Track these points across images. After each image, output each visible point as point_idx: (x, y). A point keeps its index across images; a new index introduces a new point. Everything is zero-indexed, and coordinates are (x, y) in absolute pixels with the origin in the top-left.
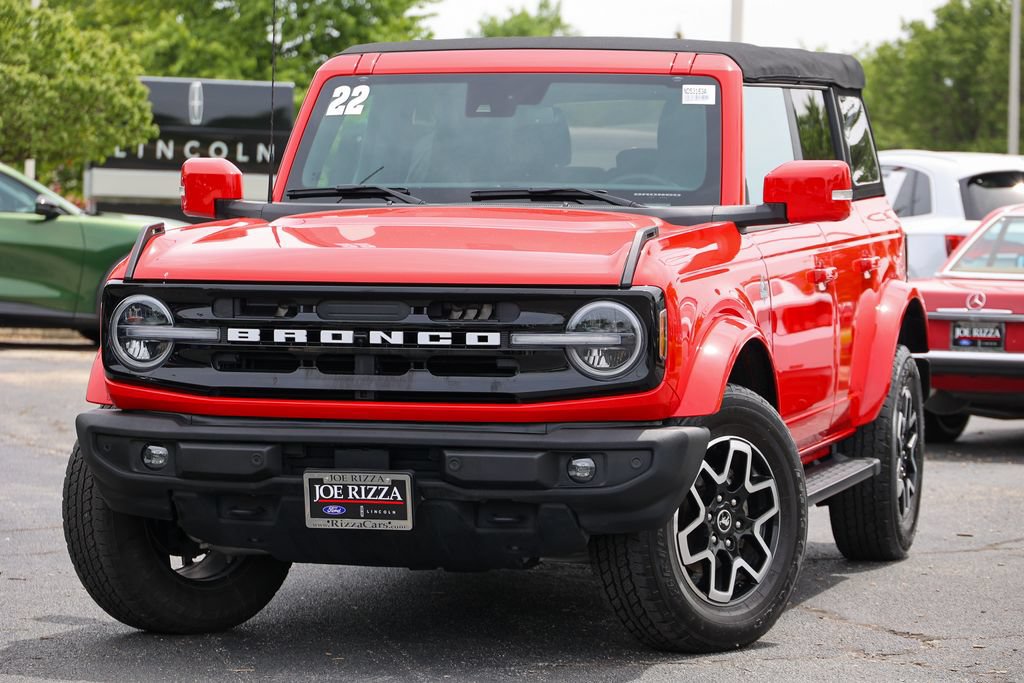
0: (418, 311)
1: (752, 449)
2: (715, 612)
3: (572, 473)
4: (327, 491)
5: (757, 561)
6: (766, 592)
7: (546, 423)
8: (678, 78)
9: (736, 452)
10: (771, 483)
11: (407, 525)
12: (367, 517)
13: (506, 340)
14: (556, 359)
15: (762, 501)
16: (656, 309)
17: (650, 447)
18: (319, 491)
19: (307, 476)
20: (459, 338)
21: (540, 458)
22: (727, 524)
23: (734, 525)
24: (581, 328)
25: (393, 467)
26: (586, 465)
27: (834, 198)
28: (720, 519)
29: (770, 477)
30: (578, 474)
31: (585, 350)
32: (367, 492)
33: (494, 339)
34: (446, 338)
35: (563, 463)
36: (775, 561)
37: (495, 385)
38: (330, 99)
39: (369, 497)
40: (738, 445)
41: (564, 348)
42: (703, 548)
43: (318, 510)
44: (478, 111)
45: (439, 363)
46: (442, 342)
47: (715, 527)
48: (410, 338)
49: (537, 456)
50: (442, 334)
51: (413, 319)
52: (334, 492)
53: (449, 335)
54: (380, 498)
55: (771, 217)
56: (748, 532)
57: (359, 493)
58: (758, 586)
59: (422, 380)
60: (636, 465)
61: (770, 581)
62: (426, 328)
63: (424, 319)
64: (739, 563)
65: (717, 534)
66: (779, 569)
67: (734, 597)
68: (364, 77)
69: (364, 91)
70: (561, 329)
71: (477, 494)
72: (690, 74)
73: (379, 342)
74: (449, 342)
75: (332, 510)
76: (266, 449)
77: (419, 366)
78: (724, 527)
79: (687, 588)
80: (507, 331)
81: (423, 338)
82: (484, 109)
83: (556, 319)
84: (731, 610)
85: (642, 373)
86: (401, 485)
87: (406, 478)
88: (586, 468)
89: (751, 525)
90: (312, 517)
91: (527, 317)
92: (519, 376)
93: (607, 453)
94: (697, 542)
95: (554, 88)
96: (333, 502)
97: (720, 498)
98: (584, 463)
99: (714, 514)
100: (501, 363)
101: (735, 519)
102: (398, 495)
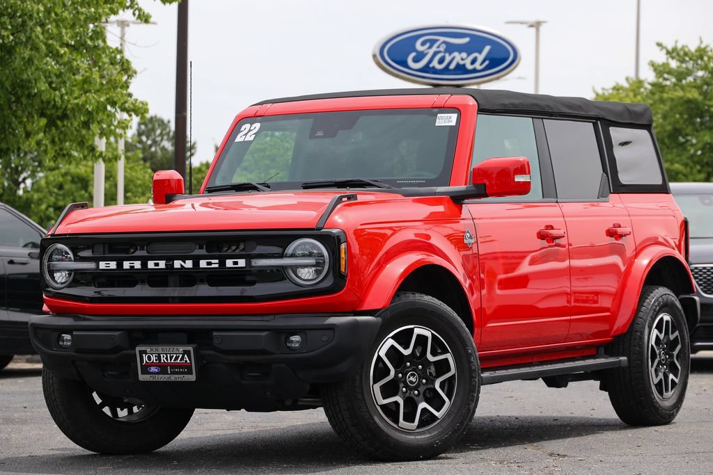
0: (201, 248)
1: (432, 334)
2: (404, 436)
3: (289, 345)
4: (149, 358)
5: (439, 405)
6: (444, 425)
7: (274, 314)
8: (436, 110)
9: (419, 336)
10: (449, 356)
11: (192, 378)
12: (172, 373)
13: (248, 263)
14: (279, 274)
15: (443, 367)
16: (340, 244)
17: (332, 327)
18: (145, 358)
19: (138, 349)
20: (222, 263)
21: (266, 335)
22: (414, 380)
23: (420, 382)
24: (293, 256)
25: (189, 343)
26: (297, 339)
27: (516, 180)
28: (409, 377)
29: (448, 352)
30: (293, 345)
31: (295, 268)
32: (171, 358)
33: (242, 263)
34: (215, 263)
35: (283, 338)
36: (452, 406)
37: (243, 291)
38: (239, 132)
39: (172, 361)
40: (418, 331)
41: (284, 268)
42: (395, 395)
43: (145, 370)
44: (317, 135)
45: (215, 277)
46: (213, 266)
47: (405, 382)
48: (196, 264)
49: (264, 334)
50: (213, 261)
51: (198, 252)
52: (153, 358)
53: (217, 261)
54: (178, 361)
55: (474, 193)
56: (430, 386)
57: (167, 359)
58: (439, 421)
59: (204, 290)
60: (325, 338)
61: (449, 418)
62: (204, 257)
63: (203, 252)
64: (423, 405)
65: (406, 386)
66: (455, 411)
67: (418, 427)
68: (259, 118)
69: (257, 126)
70: (281, 256)
71: (233, 358)
72: (443, 107)
73: (179, 267)
74: (217, 266)
75: (153, 369)
76: (117, 333)
77: (202, 281)
78: (411, 382)
79: (383, 421)
80: (248, 258)
81: (203, 264)
82: (320, 134)
83: (278, 250)
84: (417, 435)
85: (328, 283)
86: (187, 353)
87: (190, 348)
88: (297, 342)
89: (433, 382)
90: (142, 374)
91: (260, 249)
92: (257, 286)
93: (307, 331)
94: (388, 391)
95: (363, 120)
96: (153, 365)
97: (408, 364)
98: (296, 338)
99: (405, 375)
100: (248, 278)
101: (420, 378)
102: (187, 359)
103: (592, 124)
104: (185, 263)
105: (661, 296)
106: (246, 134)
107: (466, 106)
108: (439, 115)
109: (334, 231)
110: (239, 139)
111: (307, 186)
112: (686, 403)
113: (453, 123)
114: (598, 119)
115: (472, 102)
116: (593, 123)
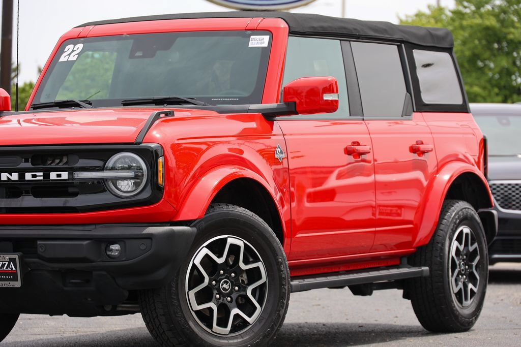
0: (26, 161)
1: (245, 243)
2: (217, 340)
3: (109, 253)
5: (250, 311)
6: (256, 330)
7: (95, 224)
8: (249, 32)
9: (231, 245)
10: (260, 265)
11: (18, 284)
13: (71, 176)
14: (99, 186)
15: (254, 275)
16: (157, 157)
17: (150, 237)
20: (47, 176)
21: (88, 244)
22: (227, 288)
23: (233, 289)
24: (113, 169)
25: (14, 251)
26: (117, 248)
27: (325, 98)
28: (222, 285)
29: (259, 260)
30: (113, 254)
31: (115, 180)
33: (65, 175)
34: (40, 176)
35: (103, 247)
36: (263, 312)
37: (65, 203)
38: (63, 52)
40: (231, 240)
41: (104, 180)
42: (209, 300)
44: (136, 55)
45: (39, 189)
46: (38, 178)
47: (218, 290)
48: (22, 176)
49: (85, 243)
50: (38, 174)
51: (24, 165)
53: (41, 174)
54: (4, 269)
55: (286, 110)
56: (242, 293)
58: (250, 326)
59: (29, 201)
60: (143, 247)
61: (260, 323)
62: (29, 170)
63: (29, 165)
64: (235, 311)
65: (220, 293)
66: (266, 317)
67: (231, 332)
68: (82, 39)
69: (80, 46)
70: (102, 169)
71: (57, 266)
72: (256, 30)
73: (6, 179)
74: (41, 178)
77: (27, 193)
78: (224, 289)
79: (197, 326)
80: (71, 170)
81: (28, 176)
82: (139, 54)
83: (99, 163)
84: (230, 339)
85: (146, 195)
86: (12, 260)
87: (16, 256)
88: (117, 250)
89: (245, 289)
91: (82, 162)
92: (80, 197)
93: (126, 241)
94: (203, 297)
95: (180, 41)
97: (222, 272)
98: (116, 247)
99: (218, 282)
100: (71, 190)
101: (233, 285)
102: (13, 267)
103: (396, 46)
104: (11, 175)
105: (461, 210)
106: (69, 55)
107: (278, 28)
108: (252, 37)
109: (152, 145)
110: (63, 59)
111: (126, 104)
112: (484, 312)
113: (266, 45)
114: (402, 42)
115: (283, 25)
116: (398, 46)
